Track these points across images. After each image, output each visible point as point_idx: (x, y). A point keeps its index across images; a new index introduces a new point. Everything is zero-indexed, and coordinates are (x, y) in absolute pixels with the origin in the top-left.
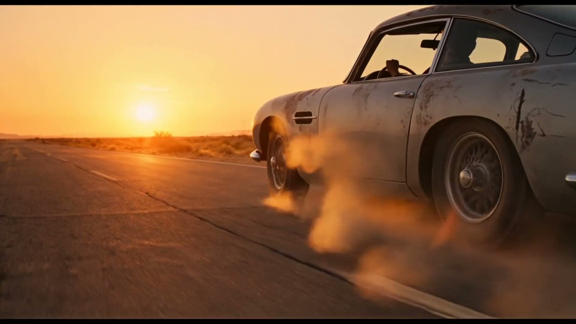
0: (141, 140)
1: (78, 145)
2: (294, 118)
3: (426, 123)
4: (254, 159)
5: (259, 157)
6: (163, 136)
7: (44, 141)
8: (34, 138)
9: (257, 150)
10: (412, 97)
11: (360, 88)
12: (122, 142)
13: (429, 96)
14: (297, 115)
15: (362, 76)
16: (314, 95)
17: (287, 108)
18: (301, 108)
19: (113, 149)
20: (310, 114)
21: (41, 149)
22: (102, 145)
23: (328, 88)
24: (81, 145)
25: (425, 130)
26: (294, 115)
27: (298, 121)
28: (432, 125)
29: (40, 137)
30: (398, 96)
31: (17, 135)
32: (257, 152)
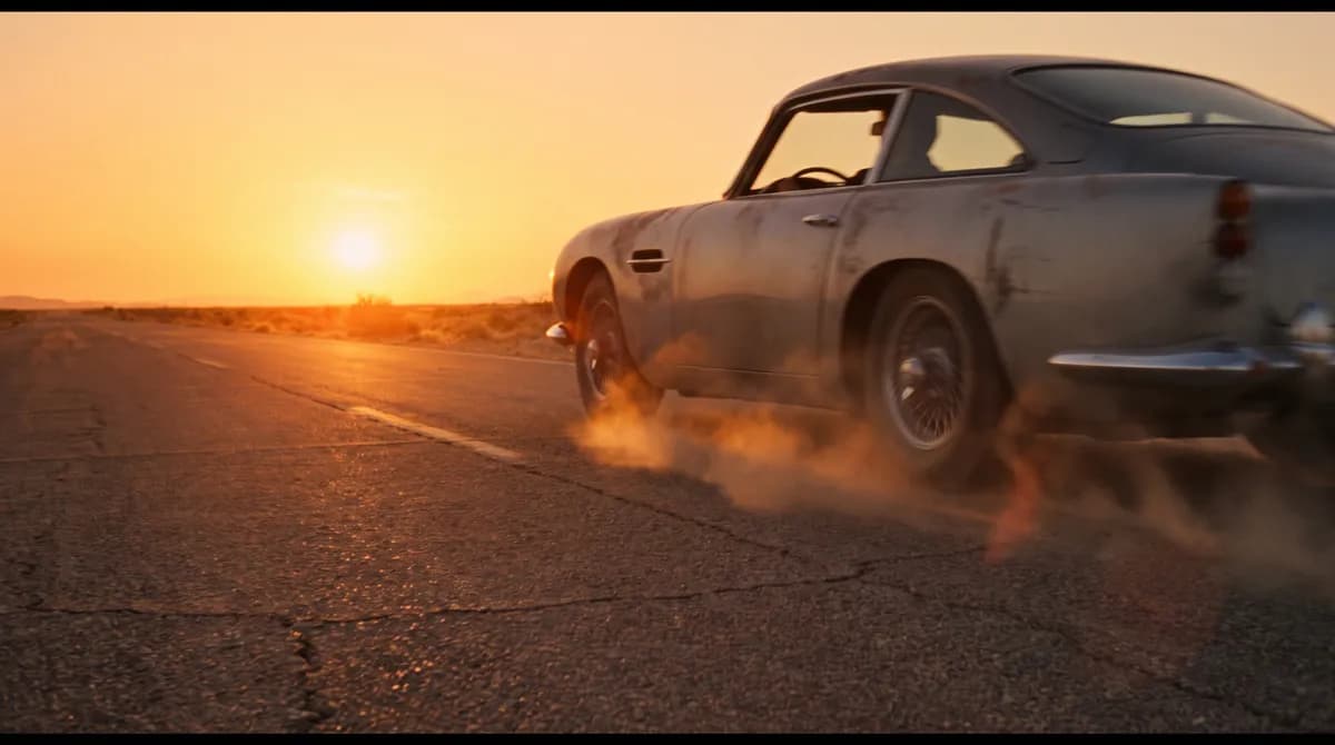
0: (330, 312)
1: (195, 322)
2: (629, 261)
3: (852, 271)
4: (557, 340)
5: (564, 336)
6: (374, 302)
7: (124, 314)
8: (101, 306)
9: (561, 323)
10: (832, 225)
11: (748, 209)
12: (287, 315)
13: (860, 223)
14: (637, 255)
15: (755, 187)
16: (667, 218)
17: (616, 243)
18: (643, 242)
19: (263, 330)
20: (658, 254)
21: (117, 329)
22: (247, 323)
23: (693, 206)
24: (203, 323)
25: (851, 282)
26: (630, 255)
27: (637, 268)
28: (861, 273)
29: (116, 307)
30: (810, 223)
31: (61, 301)
32: (561, 327)
